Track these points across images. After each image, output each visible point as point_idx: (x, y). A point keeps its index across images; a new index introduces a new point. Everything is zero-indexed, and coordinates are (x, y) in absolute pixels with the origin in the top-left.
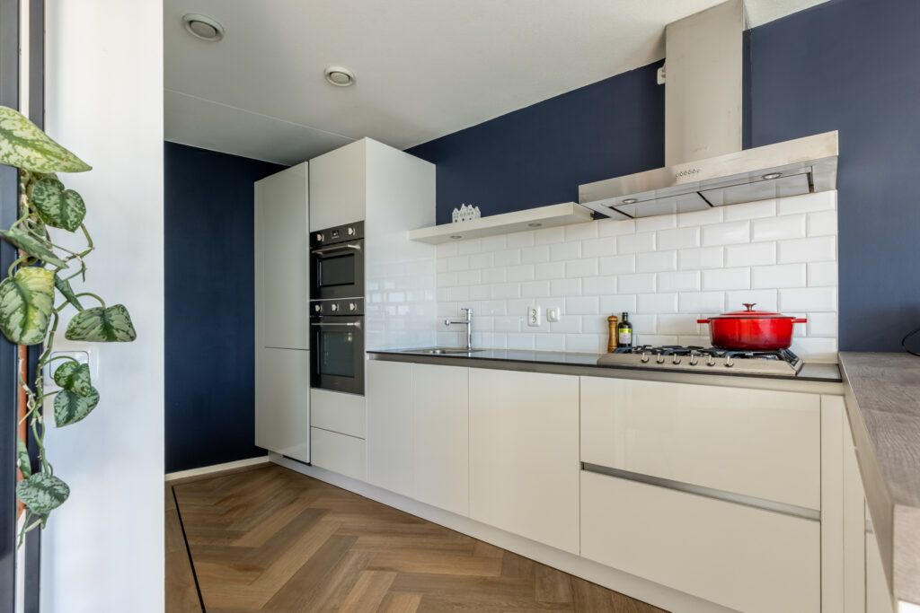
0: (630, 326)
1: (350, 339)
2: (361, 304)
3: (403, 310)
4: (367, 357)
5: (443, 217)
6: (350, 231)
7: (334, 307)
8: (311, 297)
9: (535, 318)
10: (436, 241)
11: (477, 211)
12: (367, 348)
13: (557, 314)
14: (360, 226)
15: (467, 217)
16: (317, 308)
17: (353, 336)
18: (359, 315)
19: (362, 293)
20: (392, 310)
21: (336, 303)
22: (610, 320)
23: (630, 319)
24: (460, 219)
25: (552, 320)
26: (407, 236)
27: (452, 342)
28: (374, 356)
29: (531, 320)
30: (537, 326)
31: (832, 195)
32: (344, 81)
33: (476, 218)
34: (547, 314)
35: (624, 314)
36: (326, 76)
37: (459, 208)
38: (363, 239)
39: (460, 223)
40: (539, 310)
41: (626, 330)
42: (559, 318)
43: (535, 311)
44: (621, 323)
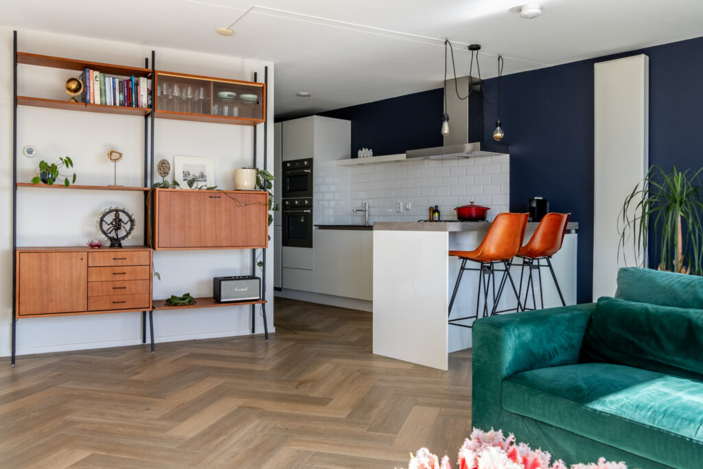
0: (438, 212)
1: (302, 220)
2: (311, 201)
3: (332, 204)
4: (314, 228)
5: (354, 155)
6: (306, 163)
7: (296, 202)
8: (283, 197)
9: (399, 208)
10: (352, 166)
11: (370, 152)
12: (314, 223)
13: (409, 206)
14: (310, 161)
15: (365, 153)
16: (287, 203)
17: (304, 219)
18: (310, 206)
19: (312, 195)
20: (326, 204)
21: (297, 200)
22: (431, 209)
23: (439, 209)
24: (362, 156)
25: (407, 209)
26: (334, 163)
27: (358, 221)
28: (317, 227)
29: (398, 209)
30: (400, 212)
31: (508, 156)
32: (305, 96)
33: (370, 156)
34: (405, 206)
35: (436, 206)
36: (298, 95)
37: (362, 150)
38: (312, 166)
39: (362, 158)
40: (401, 204)
41: (437, 214)
42: (410, 208)
43: (399, 204)
44: (435, 210)
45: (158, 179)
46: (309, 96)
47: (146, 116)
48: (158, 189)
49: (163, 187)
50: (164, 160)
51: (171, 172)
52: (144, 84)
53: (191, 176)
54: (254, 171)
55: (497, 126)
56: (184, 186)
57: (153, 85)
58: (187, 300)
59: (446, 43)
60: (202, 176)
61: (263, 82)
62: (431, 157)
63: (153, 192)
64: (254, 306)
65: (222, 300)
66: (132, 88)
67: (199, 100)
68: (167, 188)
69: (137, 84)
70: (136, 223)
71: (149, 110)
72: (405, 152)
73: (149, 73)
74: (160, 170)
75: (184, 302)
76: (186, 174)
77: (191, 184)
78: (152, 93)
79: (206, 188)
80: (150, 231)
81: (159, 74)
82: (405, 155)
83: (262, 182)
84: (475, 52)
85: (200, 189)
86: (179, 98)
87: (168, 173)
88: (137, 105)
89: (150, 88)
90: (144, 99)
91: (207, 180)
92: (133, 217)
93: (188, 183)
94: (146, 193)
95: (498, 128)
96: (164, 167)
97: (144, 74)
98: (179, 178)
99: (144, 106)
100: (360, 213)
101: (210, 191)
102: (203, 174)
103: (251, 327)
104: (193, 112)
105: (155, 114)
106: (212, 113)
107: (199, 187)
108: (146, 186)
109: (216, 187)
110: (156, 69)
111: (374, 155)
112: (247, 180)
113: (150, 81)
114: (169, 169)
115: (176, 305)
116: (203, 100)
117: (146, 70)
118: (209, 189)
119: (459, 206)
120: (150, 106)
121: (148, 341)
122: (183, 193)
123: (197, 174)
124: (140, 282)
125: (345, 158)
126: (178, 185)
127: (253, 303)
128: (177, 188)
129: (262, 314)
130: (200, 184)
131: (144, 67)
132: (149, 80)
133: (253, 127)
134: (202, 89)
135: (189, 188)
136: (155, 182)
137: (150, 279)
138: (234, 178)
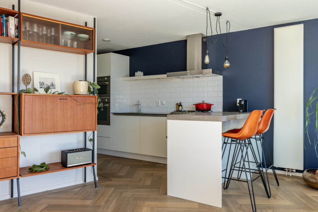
0: (182, 106)
2: (109, 100)
4: (111, 114)
6: (106, 78)
9: (158, 103)
10: (130, 81)
11: (142, 73)
12: (111, 112)
13: (164, 103)
14: (109, 77)
15: (139, 74)
18: (109, 102)
19: (109, 96)
21: (101, 99)
22: (177, 104)
23: (182, 104)
24: (137, 75)
25: (163, 104)
26: (121, 79)
27: (134, 110)
28: (113, 114)
29: (157, 104)
30: (159, 106)
31: (222, 77)
32: (107, 41)
33: (142, 76)
34: (162, 102)
35: (180, 103)
36: (103, 40)
37: (137, 72)
38: (110, 81)
39: (137, 77)
40: (159, 101)
41: (181, 107)
42: (165, 104)
43: (158, 102)
44: (179, 105)
45: (23, 87)
46: (109, 41)
47: (13, 44)
48: (23, 94)
49: (27, 93)
50: (27, 74)
51: (31, 82)
52: (12, 22)
53: (45, 85)
54: (86, 82)
55: (226, 60)
56: (42, 91)
57: (19, 22)
58: (45, 168)
59: (207, 10)
60: (53, 85)
61: (93, 27)
62: (181, 77)
63: (20, 96)
64: (85, 168)
65: (68, 166)
66: (3, 23)
67: (51, 36)
68: (30, 93)
69: (7, 21)
70: (6, 117)
71: (16, 40)
72: (166, 74)
73: (16, 14)
74: (24, 81)
75: (42, 169)
76: (42, 84)
77: (47, 90)
78: (18, 28)
79: (57, 93)
80: (17, 123)
81: (23, 15)
82: (166, 75)
83: (92, 90)
84: (218, 17)
85: (53, 94)
86: (37, 33)
87: (30, 83)
88: (7, 35)
89: (17, 25)
90: (12, 31)
91: (56, 88)
92: (4, 113)
93: (45, 90)
94: (13, 96)
95: (227, 61)
96: (27, 79)
97: (13, 14)
98: (37, 86)
99: (12, 36)
100: (137, 106)
101: (60, 95)
102: (53, 83)
103: (84, 179)
104: (47, 43)
105: (21, 43)
106: (61, 45)
107: (52, 92)
108: (13, 91)
109: (64, 92)
110: (21, 11)
111: (144, 75)
112: (82, 88)
113: (17, 20)
114: (31, 80)
115: (36, 172)
116: (53, 36)
117: (13, 11)
118: (59, 94)
119: (197, 103)
120: (17, 37)
121: (15, 195)
122: (41, 96)
123: (49, 84)
124: (10, 158)
125: (126, 76)
126: (37, 91)
127: (85, 166)
128: (36, 93)
129: (92, 172)
130: (53, 91)
131: (12, 9)
132: (15, 19)
133: (85, 55)
134: (53, 29)
135: (45, 93)
136: (21, 89)
137: (18, 157)
138: (73, 86)
